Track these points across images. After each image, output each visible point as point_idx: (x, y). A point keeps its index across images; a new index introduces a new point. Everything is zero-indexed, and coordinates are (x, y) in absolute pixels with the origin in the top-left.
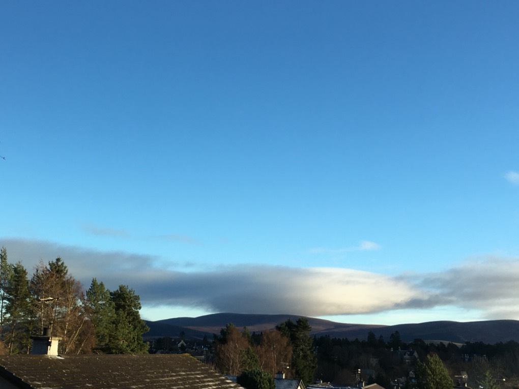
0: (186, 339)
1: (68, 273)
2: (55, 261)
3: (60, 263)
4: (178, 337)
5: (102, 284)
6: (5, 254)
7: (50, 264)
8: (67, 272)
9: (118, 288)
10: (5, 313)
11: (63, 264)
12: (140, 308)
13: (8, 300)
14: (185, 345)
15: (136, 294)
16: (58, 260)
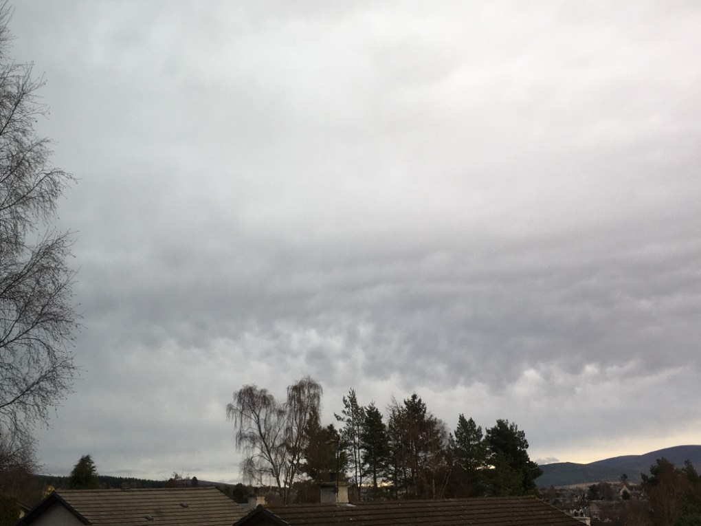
0: (631, 484)
1: (427, 411)
2: (410, 399)
3: (417, 400)
4: (619, 482)
5: (471, 420)
6: (354, 397)
7: (405, 403)
8: (425, 411)
9: (496, 424)
10: (364, 464)
11: (420, 400)
12: (527, 446)
13: (366, 448)
14: (629, 492)
15: (519, 429)
16: (414, 397)
